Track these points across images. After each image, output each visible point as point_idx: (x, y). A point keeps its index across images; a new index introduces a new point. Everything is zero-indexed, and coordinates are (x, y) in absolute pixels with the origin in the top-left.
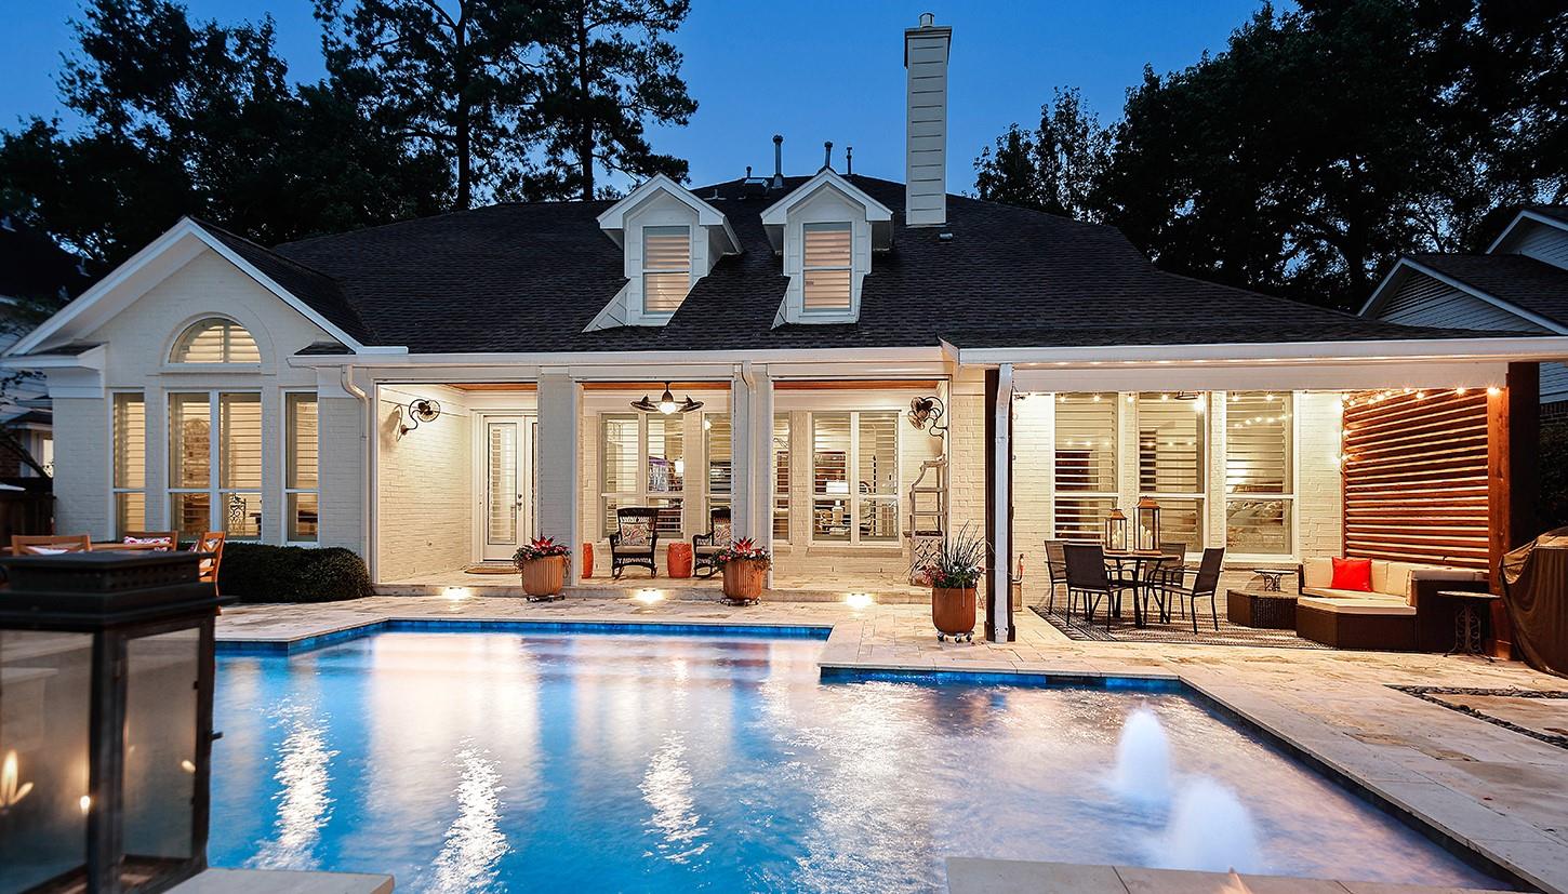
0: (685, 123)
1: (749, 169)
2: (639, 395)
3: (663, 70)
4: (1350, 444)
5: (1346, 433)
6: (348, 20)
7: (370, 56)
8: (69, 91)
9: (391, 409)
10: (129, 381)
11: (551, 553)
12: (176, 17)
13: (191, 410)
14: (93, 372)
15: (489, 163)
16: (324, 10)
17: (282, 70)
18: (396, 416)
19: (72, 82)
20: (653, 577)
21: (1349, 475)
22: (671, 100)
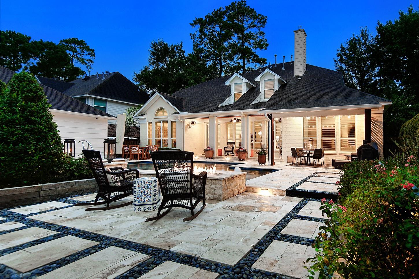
0: (266, 49)
1: (270, 63)
2: (230, 119)
3: (261, 38)
6: (198, 38)
7: (202, 44)
8: (150, 62)
9: (187, 123)
10: (150, 120)
11: (209, 150)
12: (166, 45)
13: (158, 124)
14: (145, 119)
15: (226, 63)
16: (193, 37)
17: (184, 52)
18: (188, 125)
19: (150, 60)
22: (263, 45)
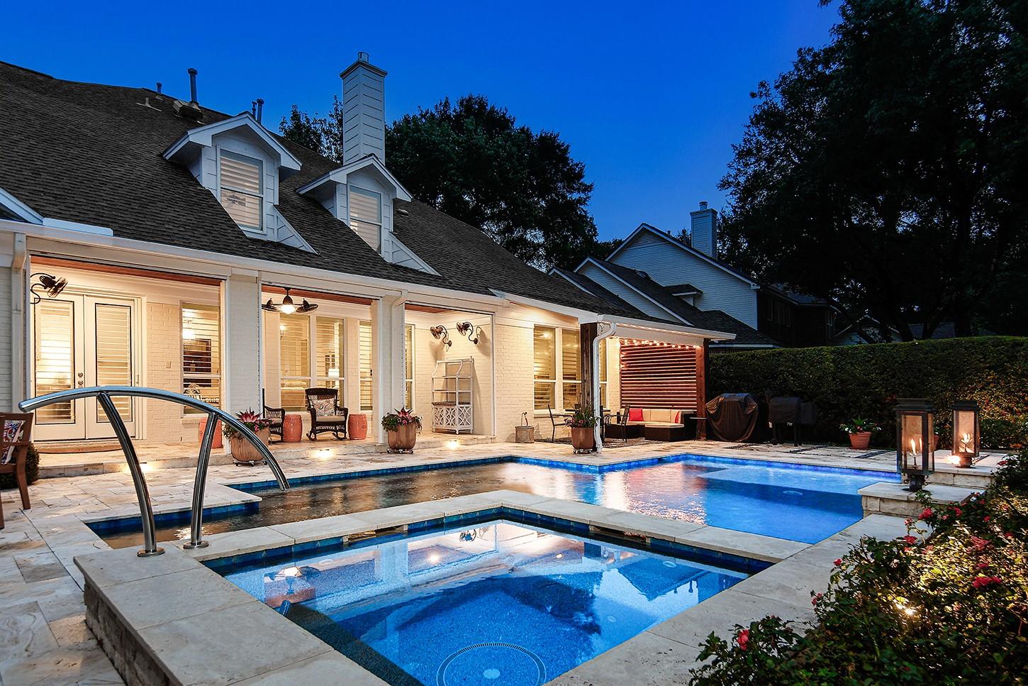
4: (623, 361)
5: (622, 356)
20: (282, 441)
21: (623, 374)
